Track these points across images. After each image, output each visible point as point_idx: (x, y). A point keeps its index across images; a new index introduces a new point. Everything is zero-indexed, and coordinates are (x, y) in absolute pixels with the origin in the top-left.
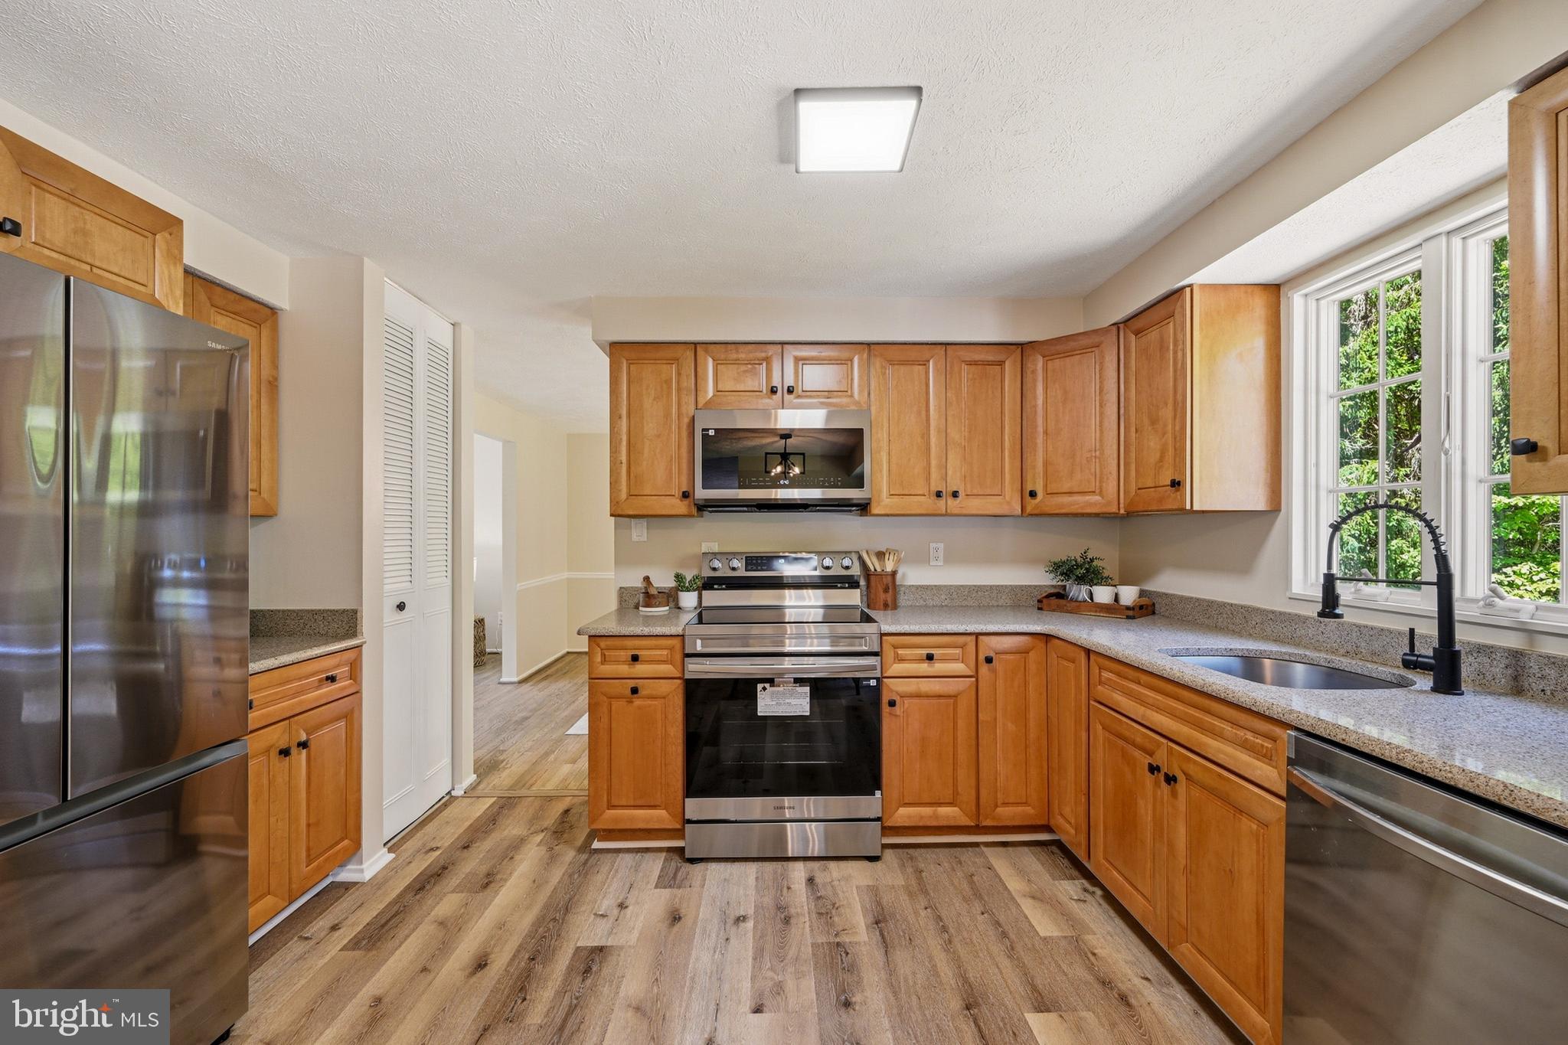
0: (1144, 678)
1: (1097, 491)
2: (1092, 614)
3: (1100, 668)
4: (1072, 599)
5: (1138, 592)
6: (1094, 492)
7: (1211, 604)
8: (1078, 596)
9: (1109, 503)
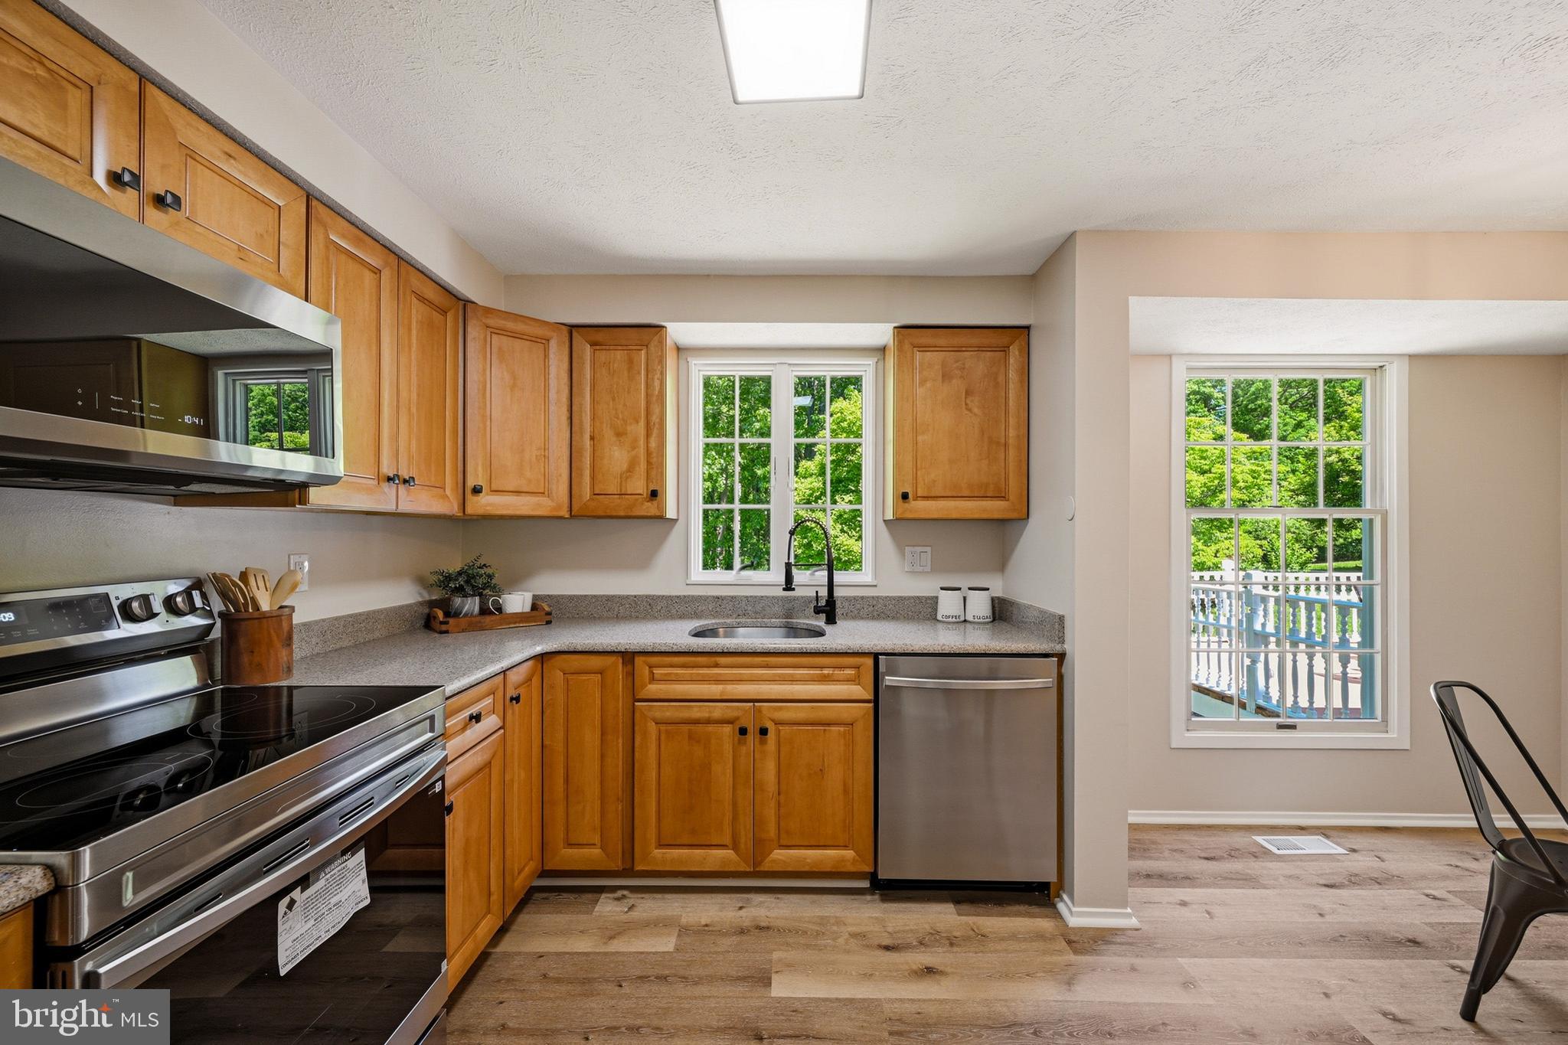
0: (722, 660)
1: (546, 493)
2: (511, 626)
3: (650, 667)
4: (466, 615)
5: (531, 598)
6: (544, 493)
7: (610, 599)
8: (473, 610)
9: (559, 507)
